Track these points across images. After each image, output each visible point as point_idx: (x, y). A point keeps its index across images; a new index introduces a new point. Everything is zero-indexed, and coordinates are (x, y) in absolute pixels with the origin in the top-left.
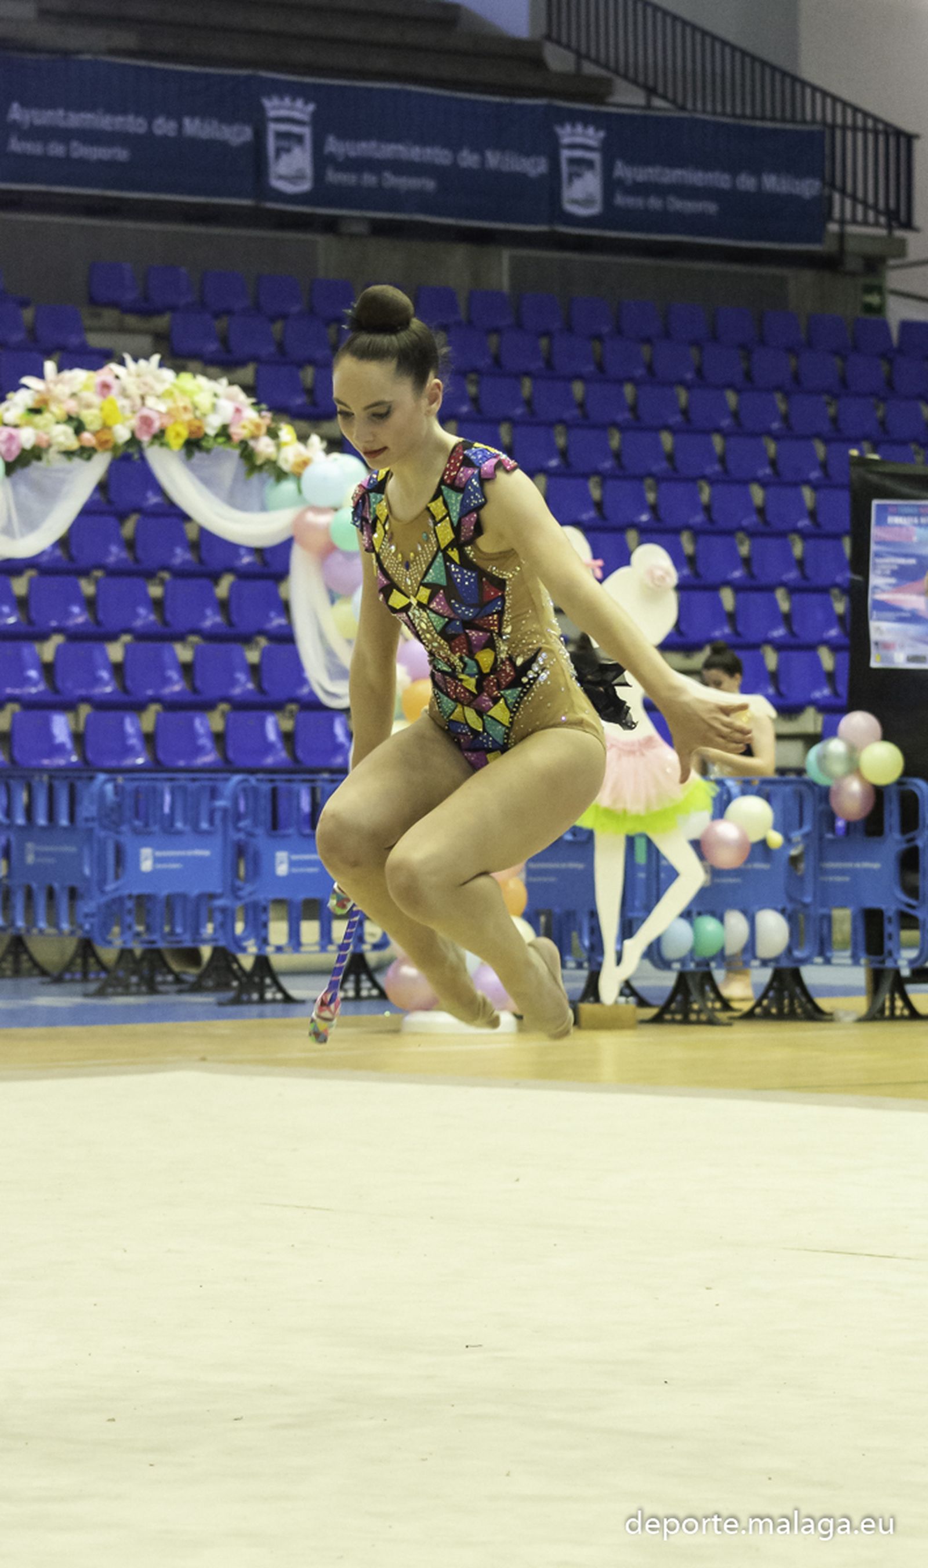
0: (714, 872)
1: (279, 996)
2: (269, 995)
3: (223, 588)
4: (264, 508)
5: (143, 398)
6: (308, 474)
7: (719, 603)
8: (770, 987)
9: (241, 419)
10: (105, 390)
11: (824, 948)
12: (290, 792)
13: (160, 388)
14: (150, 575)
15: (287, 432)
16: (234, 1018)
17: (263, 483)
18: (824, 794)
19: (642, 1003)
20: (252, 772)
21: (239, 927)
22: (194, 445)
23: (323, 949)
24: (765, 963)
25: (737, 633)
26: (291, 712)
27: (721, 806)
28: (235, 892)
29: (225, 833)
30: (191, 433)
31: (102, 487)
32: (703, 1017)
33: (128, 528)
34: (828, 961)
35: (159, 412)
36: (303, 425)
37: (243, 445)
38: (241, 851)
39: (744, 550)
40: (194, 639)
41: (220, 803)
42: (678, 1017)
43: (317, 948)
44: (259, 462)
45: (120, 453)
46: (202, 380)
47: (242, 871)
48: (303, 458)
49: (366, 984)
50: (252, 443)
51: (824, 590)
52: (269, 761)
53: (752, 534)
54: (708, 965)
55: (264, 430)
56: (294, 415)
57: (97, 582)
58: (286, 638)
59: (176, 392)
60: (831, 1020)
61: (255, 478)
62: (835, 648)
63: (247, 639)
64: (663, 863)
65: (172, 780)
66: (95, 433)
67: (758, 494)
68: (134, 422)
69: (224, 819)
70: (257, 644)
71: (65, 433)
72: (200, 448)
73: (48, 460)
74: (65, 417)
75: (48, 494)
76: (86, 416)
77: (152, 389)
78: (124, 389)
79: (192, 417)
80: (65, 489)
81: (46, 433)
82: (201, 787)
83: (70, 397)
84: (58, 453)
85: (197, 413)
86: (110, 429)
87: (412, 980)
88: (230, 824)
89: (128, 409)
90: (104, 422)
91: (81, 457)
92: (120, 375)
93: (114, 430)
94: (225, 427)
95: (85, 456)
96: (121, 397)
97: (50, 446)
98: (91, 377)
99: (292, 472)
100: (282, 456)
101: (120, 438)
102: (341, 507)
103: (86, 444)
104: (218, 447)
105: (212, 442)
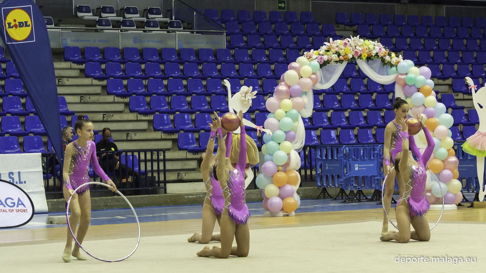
3: (374, 97)
4: (388, 74)
5: (355, 47)
6: (399, 65)
9: (381, 51)
10: (346, 45)
13: (360, 44)
14: (355, 94)
15: (393, 54)
17: (387, 68)
22: (369, 58)
28: (380, 175)
29: (377, 159)
30: (368, 55)
35: (360, 50)
36: (397, 52)
37: (382, 58)
40: (367, 110)
41: (376, 152)
44: (386, 63)
45: (350, 61)
46: (371, 41)
48: (398, 61)
50: (384, 57)
55: (387, 54)
56: (395, 50)
57: (341, 96)
59: (364, 45)
61: (385, 66)
63: (381, 110)
65: (363, 146)
66: (343, 56)
68: (353, 53)
69: (377, 156)
70: (383, 111)
71: (335, 56)
72: (371, 59)
73: (331, 64)
74: (335, 52)
75: (332, 73)
76: (341, 52)
77: (358, 44)
78: (351, 44)
79: (368, 51)
80: (336, 71)
81: (330, 57)
82: (370, 148)
83: (336, 47)
84: (334, 62)
85: (370, 50)
86: (347, 55)
87: (430, 196)
88: (379, 157)
89: (352, 50)
90: (345, 53)
91: (340, 63)
92: (350, 41)
93: (348, 55)
94: (377, 53)
95: (341, 62)
96: (350, 46)
97: (332, 60)
98: (342, 42)
99: (395, 65)
100: (392, 61)
101: (350, 57)
102: (408, 74)
103: (341, 59)
104: (375, 59)
105: (373, 57)
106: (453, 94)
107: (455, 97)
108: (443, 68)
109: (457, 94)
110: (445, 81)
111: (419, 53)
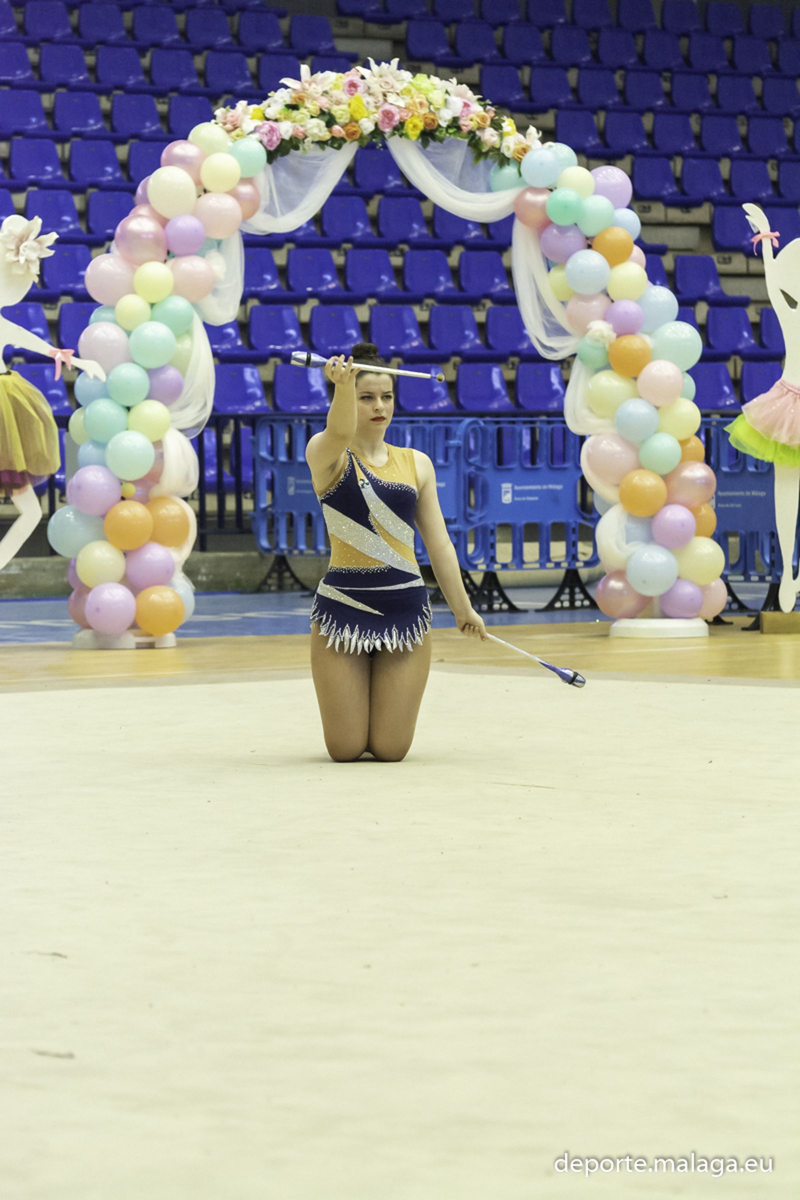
1: (505, 606)
2: (496, 606)
3: (454, 258)
4: (489, 190)
5: (385, 95)
6: (526, 159)
9: (469, 112)
10: (353, 89)
12: (513, 431)
13: (399, 87)
14: (391, 247)
15: (508, 124)
17: (488, 168)
20: (481, 415)
21: (471, 548)
22: (429, 135)
23: (543, 566)
26: (513, 364)
28: (467, 518)
29: (458, 467)
30: (426, 124)
31: (350, 172)
33: (372, 208)
35: (399, 107)
36: (522, 117)
37: (472, 135)
38: (471, 483)
40: (430, 301)
41: (453, 442)
43: (537, 565)
44: (484, 150)
45: (366, 142)
46: (435, 80)
47: (473, 501)
48: (523, 146)
49: (579, 596)
50: (478, 133)
52: (495, 405)
55: (489, 122)
56: (514, 109)
57: (346, 253)
58: (509, 300)
59: (413, 90)
61: (481, 162)
63: (475, 302)
65: (412, 422)
66: (344, 126)
68: (378, 116)
69: (457, 457)
70: (484, 306)
71: (318, 126)
72: (434, 138)
73: (304, 149)
74: (319, 112)
75: (305, 179)
76: (337, 111)
77: (392, 87)
78: (369, 88)
79: (427, 111)
80: (319, 173)
81: (302, 126)
82: (435, 428)
83: (322, 95)
84: (313, 142)
85: (432, 108)
86: (357, 122)
87: (619, 593)
88: (462, 460)
89: (372, 104)
90: (352, 116)
91: (332, 146)
92: (366, 76)
93: (360, 122)
94: (455, 120)
95: (336, 145)
96: (366, 95)
97: (306, 137)
98: (341, 77)
99: (513, 158)
100: (504, 144)
101: (366, 129)
102: (556, 188)
103: (337, 135)
104: (449, 137)
105: (444, 132)
106: (715, 257)
107: (721, 268)
108: (683, 171)
109: (727, 255)
110: (688, 212)
111: (606, 118)
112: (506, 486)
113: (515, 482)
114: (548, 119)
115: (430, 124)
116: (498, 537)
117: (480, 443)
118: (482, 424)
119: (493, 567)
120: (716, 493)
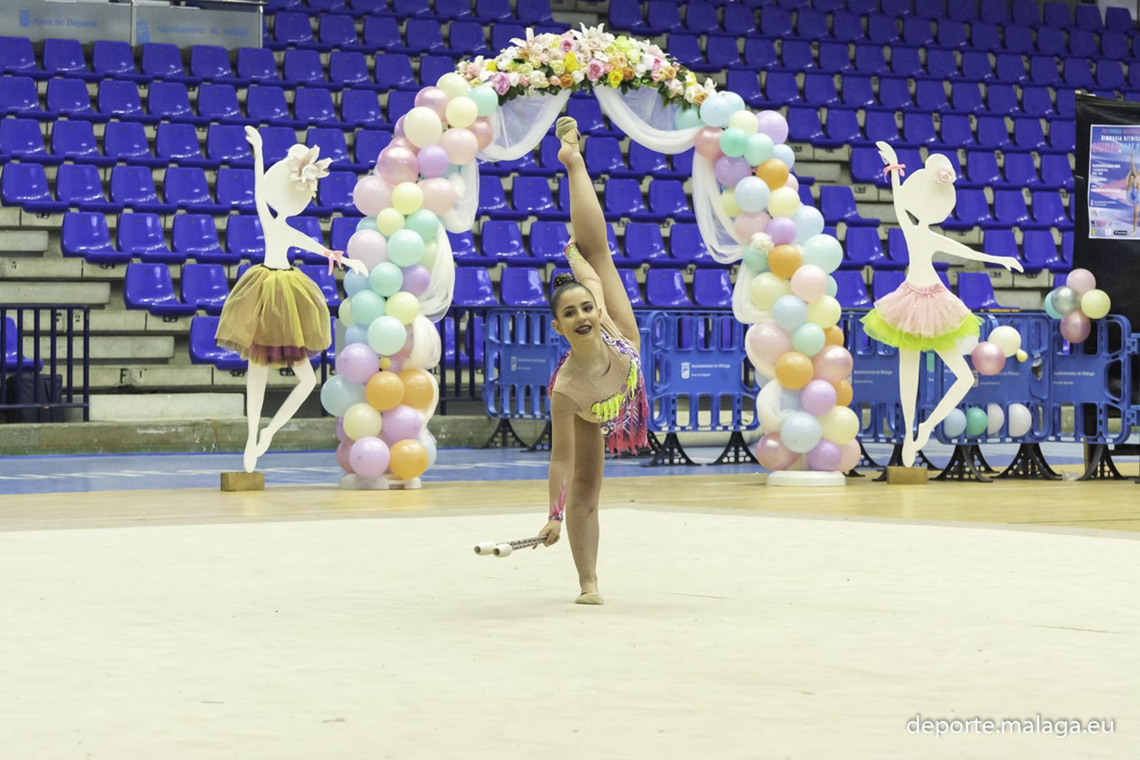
0: (981, 377)
1: (683, 461)
2: (676, 461)
3: (645, 186)
4: (675, 128)
5: (593, 53)
6: (704, 104)
7: (983, 197)
8: (1018, 456)
9: (659, 67)
10: (568, 48)
11: (1055, 430)
12: (691, 321)
13: (604, 46)
15: (691, 76)
16: (652, 475)
17: (674, 111)
18: (1057, 325)
19: (931, 467)
20: (665, 309)
21: (656, 414)
22: (627, 84)
23: (713, 429)
24: (1015, 440)
25: (995, 218)
26: (691, 270)
27: (985, 333)
28: (653, 390)
30: (625, 76)
32: (973, 476)
34: (1058, 440)
35: (604, 62)
36: (701, 75)
37: (661, 84)
38: (657, 364)
39: (1000, 162)
40: (625, 220)
42: (956, 476)
43: (710, 428)
44: (671, 97)
45: (577, 89)
46: (632, 41)
47: (658, 378)
48: (702, 94)
49: (742, 453)
50: (666, 83)
51: (1055, 190)
52: (676, 303)
53: (1005, 152)
54: (976, 441)
55: (675, 75)
56: (696, 68)
57: (560, 181)
58: (690, 220)
59: (615, 48)
60: (1061, 479)
61: (669, 106)
62: (1062, 229)
63: (661, 220)
64: (946, 371)
66: (560, 77)
67: (1009, 125)
68: (587, 69)
70: (668, 223)
71: (539, 76)
72: (631, 87)
73: (528, 94)
74: (540, 65)
75: (528, 118)
76: (554, 64)
77: (598, 46)
78: (580, 47)
79: (626, 65)
80: (540, 114)
81: (527, 76)
83: (543, 52)
84: (535, 89)
85: (630, 63)
86: (570, 73)
87: (774, 449)
88: (651, 343)
89: (582, 60)
90: (566, 69)
91: (550, 92)
92: (578, 37)
93: (573, 74)
94: (648, 72)
95: (553, 92)
96: (578, 52)
97: (530, 85)
98: (557, 38)
99: (694, 103)
100: (687, 92)
101: (577, 79)
102: (727, 128)
103: (554, 84)
104: (643, 86)
105: (639, 82)
106: (853, 187)
107: (857, 196)
108: (827, 120)
109: (862, 186)
110: (831, 152)
111: (767, 77)
112: (685, 365)
113: (692, 362)
114: (722, 77)
115: (628, 76)
116: (678, 407)
117: (664, 330)
118: (666, 315)
119: (674, 429)
120: (853, 371)
